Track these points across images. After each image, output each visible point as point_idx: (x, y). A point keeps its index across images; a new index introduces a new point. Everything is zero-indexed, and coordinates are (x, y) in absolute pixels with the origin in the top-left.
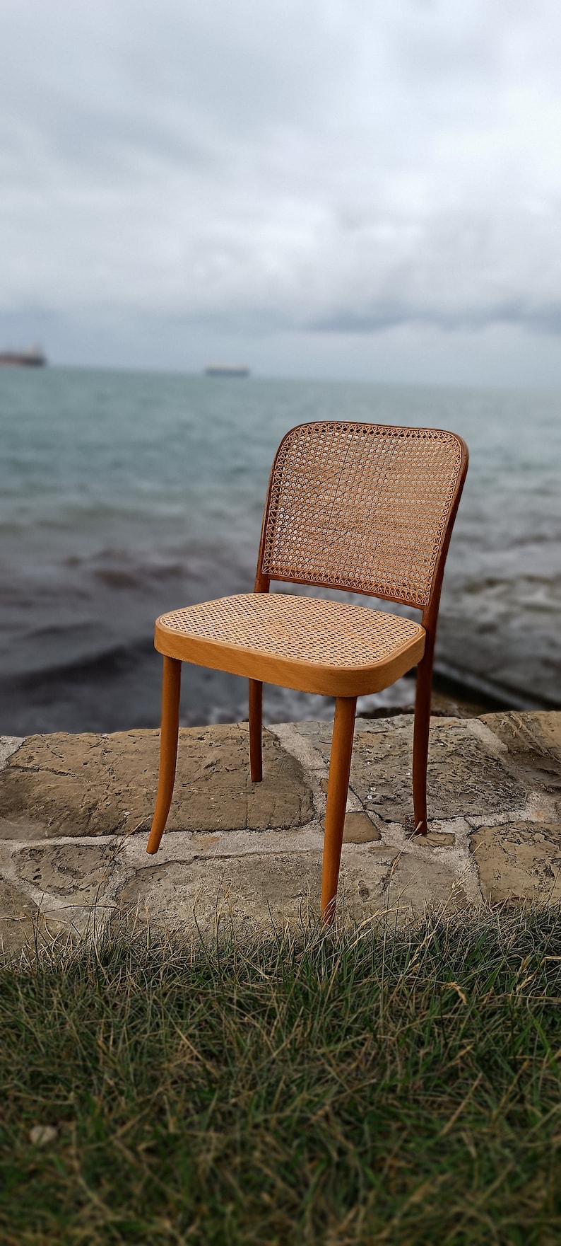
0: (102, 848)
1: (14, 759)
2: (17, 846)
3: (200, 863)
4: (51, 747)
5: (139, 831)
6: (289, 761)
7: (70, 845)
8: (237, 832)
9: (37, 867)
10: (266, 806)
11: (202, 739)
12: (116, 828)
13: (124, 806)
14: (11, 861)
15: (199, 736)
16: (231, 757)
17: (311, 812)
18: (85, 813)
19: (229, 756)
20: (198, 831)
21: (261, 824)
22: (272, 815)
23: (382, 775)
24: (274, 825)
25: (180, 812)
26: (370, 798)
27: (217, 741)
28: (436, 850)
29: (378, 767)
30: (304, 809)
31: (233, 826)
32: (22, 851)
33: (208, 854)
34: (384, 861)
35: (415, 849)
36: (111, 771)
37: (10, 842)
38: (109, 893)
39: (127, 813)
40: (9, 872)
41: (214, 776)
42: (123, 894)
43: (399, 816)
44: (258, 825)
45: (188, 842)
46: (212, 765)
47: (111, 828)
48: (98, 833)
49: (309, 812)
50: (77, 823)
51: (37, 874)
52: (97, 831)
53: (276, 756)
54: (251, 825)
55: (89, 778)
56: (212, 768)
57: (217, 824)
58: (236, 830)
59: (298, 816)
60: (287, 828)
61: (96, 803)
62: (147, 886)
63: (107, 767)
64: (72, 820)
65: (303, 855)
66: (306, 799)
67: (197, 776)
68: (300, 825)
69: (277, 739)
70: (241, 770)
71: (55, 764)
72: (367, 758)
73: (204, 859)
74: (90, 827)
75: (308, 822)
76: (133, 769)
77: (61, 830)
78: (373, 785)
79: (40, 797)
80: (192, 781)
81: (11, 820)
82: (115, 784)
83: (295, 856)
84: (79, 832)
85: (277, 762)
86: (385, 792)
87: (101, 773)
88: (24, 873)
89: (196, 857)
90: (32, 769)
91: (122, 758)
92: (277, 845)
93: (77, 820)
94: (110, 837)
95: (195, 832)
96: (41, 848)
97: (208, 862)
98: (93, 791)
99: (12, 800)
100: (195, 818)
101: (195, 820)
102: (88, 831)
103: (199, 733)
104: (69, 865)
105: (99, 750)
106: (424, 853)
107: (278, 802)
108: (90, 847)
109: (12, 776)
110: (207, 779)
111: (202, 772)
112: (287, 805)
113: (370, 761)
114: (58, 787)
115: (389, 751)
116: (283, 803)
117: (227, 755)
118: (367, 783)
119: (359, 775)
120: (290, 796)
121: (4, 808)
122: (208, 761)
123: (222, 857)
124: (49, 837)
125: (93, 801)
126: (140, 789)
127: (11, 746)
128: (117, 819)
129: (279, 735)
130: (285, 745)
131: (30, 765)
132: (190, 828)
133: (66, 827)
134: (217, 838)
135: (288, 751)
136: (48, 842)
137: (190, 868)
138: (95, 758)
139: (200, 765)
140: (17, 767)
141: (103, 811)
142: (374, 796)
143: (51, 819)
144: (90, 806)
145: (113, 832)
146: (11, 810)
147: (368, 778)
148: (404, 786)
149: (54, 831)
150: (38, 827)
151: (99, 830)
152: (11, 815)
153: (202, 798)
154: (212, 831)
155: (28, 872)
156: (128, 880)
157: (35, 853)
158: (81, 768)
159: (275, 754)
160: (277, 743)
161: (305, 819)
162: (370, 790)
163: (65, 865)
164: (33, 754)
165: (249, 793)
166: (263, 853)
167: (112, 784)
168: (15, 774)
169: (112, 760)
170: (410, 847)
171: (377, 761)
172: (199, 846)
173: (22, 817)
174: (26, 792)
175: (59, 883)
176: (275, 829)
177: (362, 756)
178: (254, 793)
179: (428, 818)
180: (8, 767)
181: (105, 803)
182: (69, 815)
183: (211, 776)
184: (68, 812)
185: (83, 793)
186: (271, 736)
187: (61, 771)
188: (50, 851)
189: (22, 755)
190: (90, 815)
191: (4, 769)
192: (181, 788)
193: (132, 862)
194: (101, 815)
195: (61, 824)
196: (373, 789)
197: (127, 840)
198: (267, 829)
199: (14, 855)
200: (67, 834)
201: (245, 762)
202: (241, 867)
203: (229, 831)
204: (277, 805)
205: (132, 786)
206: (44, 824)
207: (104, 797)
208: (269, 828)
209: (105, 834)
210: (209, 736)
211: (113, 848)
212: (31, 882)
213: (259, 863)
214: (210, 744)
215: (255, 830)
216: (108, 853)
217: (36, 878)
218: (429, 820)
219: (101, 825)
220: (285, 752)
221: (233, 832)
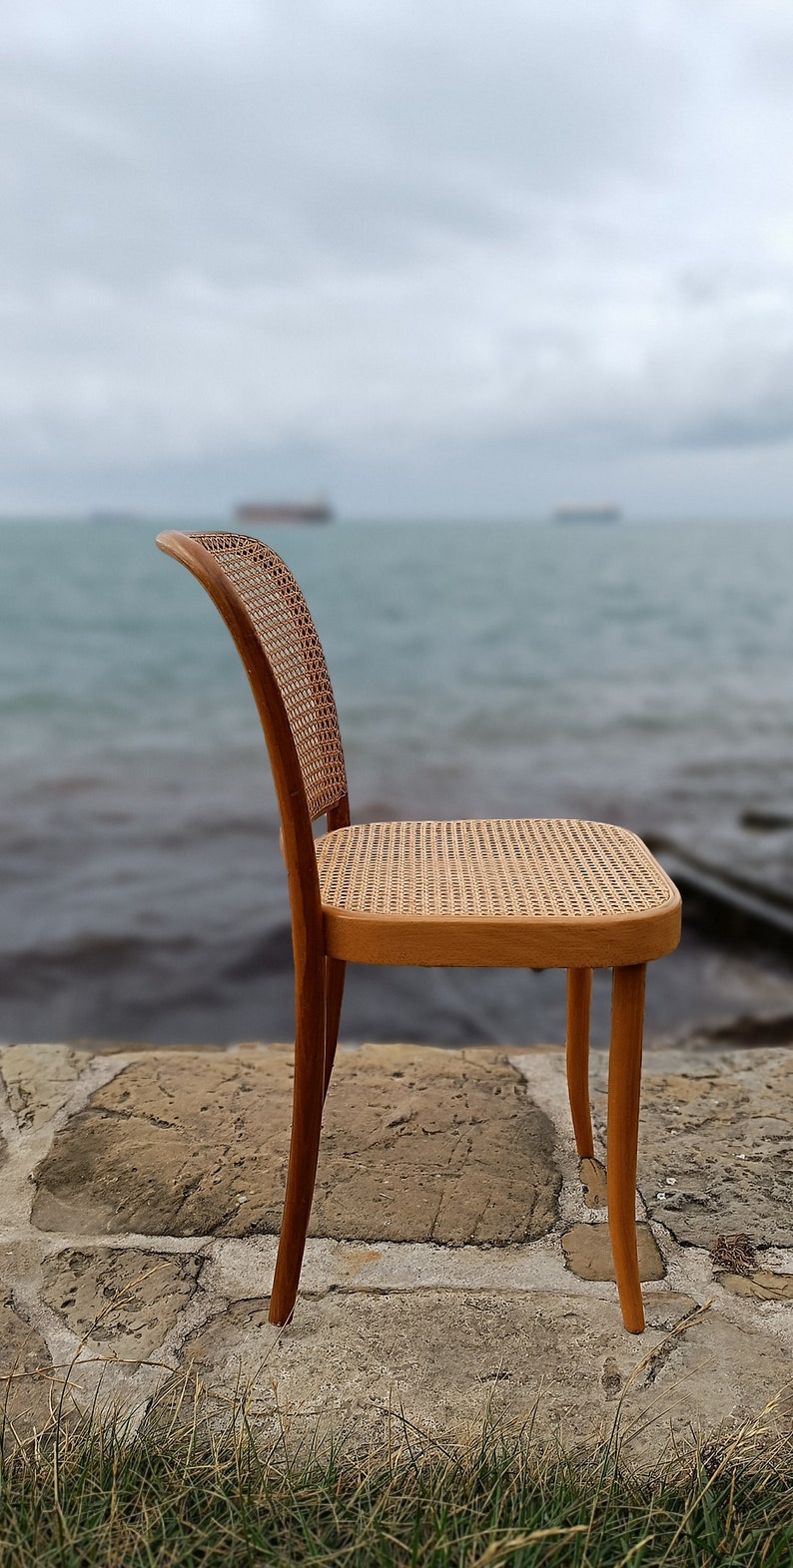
0: (184, 1258)
1: (101, 1096)
2: (59, 1243)
3: (337, 1299)
4: (163, 1078)
5: (252, 1230)
6: (536, 1121)
7: (136, 1249)
8: (414, 1246)
9: (72, 1286)
10: (474, 1202)
11: (398, 1075)
12: (219, 1224)
13: (239, 1185)
14: (39, 1270)
15: (396, 1070)
16: (438, 1110)
17: (550, 1218)
18: (177, 1192)
19: (435, 1106)
20: (349, 1240)
21: (457, 1234)
22: (481, 1219)
23: (692, 1155)
24: (480, 1238)
25: (327, 1202)
26: (662, 1197)
27: (422, 1080)
28: (766, 1305)
30: (539, 1210)
31: (409, 1235)
32: (61, 1255)
33: (355, 1283)
34: (662, 1321)
35: (726, 1301)
36: (239, 1122)
37: (49, 1236)
38: (172, 1342)
39: (243, 1199)
40: (27, 1292)
41: (401, 1142)
42: (195, 1345)
43: (707, 1236)
44: (451, 1235)
45: (328, 1258)
46: (402, 1121)
47: (212, 1222)
48: (187, 1232)
49: (546, 1218)
50: (161, 1211)
51: (69, 1297)
52: (187, 1227)
53: (514, 1112)
54: (440, 1234)
55: (203, 1133)
56: (399, 1127)
57: (382, 1229)
58: (411, 1241)
59: (525, 1223)
60: (503, 1244)
61: (201, 1176)
62: (234, 1334)
63: (235, 1116)
64: (155, 1205)
65: (516, 1297)
66: (547, 1192)
67: (371, 1140)
68: (526, 1239)
69: (523, 1081)
70: (449, 1133)
71: (159, 1107)
72: (671, 1122)
73: (346, 1292)
74: (178, 1219)
75: (541, 1235)
76: (275, 1121)
77: (133, 1220)
78: (673, 1173)
79: (117, 1161)
80: (363, 1147)
81: (64, 1197)
82: (239, 1146)
83: (501, 1299)
84: (158, 1229)
85: (513, 1122)
86: (693, 1187)
87: (225, 1126)
88: (49, 1295)
89: (333, 1288)
90: (124, 1115)
91: (263, 1102)
92: (476, 1275)
93: (163, 1204)
94: (203, 1240)
95: (343, 1241)
96: (90, 1251)
97: (349, 1299)
98: (201, 1156)
99: (74, 1164)
100: (349, 1214)
101: (348, 1218)
102: (173, 1226)
103: (397, 1065)
104: (124, 1285)
105: (235, 1085)
106: (743, 1311)
107: (496, 1196)
108: (164, 1255)
109: (88, 1124)
110: (387, 1147)
111: (384, 1132)
112: (512, 1202)
113: (677, 1129)
114: (150, 1146)
116: (504, 1198)
117: (433, 1105)
118: (662, 1169)
119: (652, 1153)
120: (520, 1185)
121: (57, 1178)
122: (396, 1115)
123: (375, 1291)
124: (111, 1233)
125: (195, 1174)
126: (275, 1157)
127: (104, 1075)
128: (224, 1209)
129: (528, 1075)
130: (535, 1094)
131: (120, 1107)
132: (336, 1233)
133: (141, 1217)
134: (375, 1255)
135: (539, 1102)
136: (107, 1241)
137: (316, 1308)
139: (381, 1121)
140: (101, 1108)
141: (206, 1193)
142: (669, 1195)
143: (123, 1201)
144: (188, 1182)
145: (211, 1231)
146: (67, 1181)
147: (666, 1160)
148: (730, 1181)
149: (123, 1222)
150: (100, 1213)
151: (192, 1224)
152: (66, 1190)
153: (371, 1179)
154: (370, 1241)
155: (56, 1295)
156: (210, 1319)
157: (78, 1259)
158: (196, 1115)
159: (514, 1107)
160: (522, 1088)
161: (538, 1229)
162: (664, 1183)
163: (117, 1283)
164: (131, 1089)
165: (450, 1176)
166: (446, 1288)
167: (235, 1146)
168: (96, 1119)
169: (246, 1104)
170: (718, 1297)
171: (689, 1130)
172: (344, 1266)
173: (81, 1195)
174: (100, 1151)
175: (98, 1317)
176: (480, 1245)
177: (664, 1118)
178: (458, 1176)
179: (760, 1242)
180: (87, 1108)
181: (214, 1179)
182: (153, 1195)
183: (395, 1141)
184: (152, 1191)
185: (185, 1159)
186: (514, 1076)
187: (163, 1119)
188: (103, 1257)
189: (116, 1089)
190: (185, 1198)
191: (81, 1111)
192: (340, 1160)
193: (227, 1290)
194: (200, 1199)
195: (136, 1210)
196: (672, 1181)
197: (231, 1246)
198: (466, 1244)
199: (46, 1260)
200: (139, 1230)
201: (458, 1119)
202: (403, 1312)
203: (400, 1242)
204: (493, 1200)
205: (264, 1152)
206: (109, 1209)
207: (217, 1167)
208: (471, 1242)
209: (197, 1234)
210: (411, 1070)
211: (201, 1260)
212: (56, 1312)
213: (436, 1307)
214: (412, 1084)
215: (445, 1244)
216: (192, 1268)
217: (65, 1304)
218: (762, 1248)
219: (197, 1217)
220: (532, 1103)
221: (407, 1246)
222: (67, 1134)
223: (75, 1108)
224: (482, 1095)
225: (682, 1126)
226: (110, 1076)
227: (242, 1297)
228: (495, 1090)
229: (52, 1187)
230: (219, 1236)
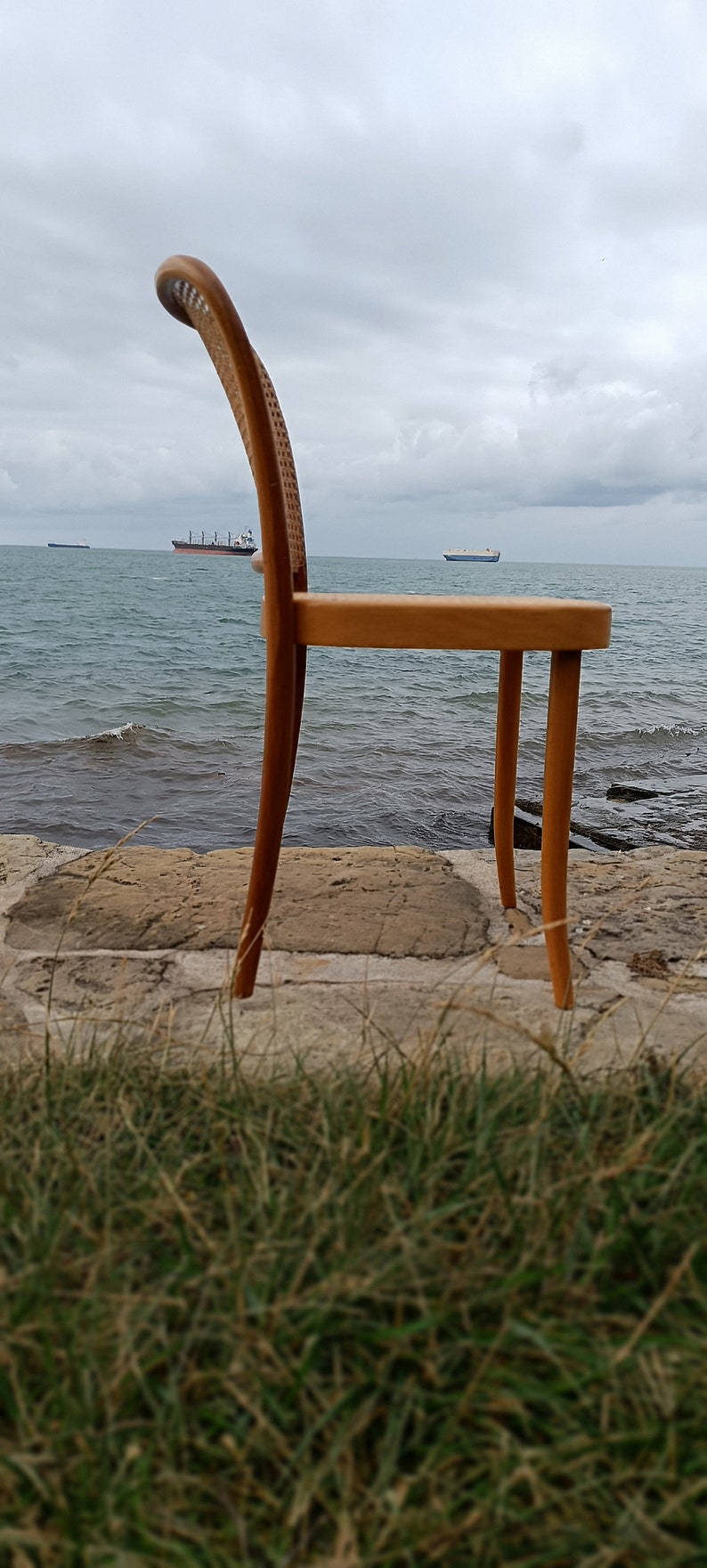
0: (149, 962)
1: (68, 867)
2: (33, 954)
3: (292, 987)
4: (125, 858)
5: (212, 946)
6: (462, 887)
7: (105, 957)
8: (359, 956)
9: (47, 978)
10: (412, 930)
11: (337, 859)
12: (182, 942)
13: (199, 918)
14: (13, 969)
15: (335, 857)
16: (375, 878)
17: (481, 942)
18: (141, 923)
19: (371, 876)
20: (300, 952)
21: (399, 949)
22: (419, 940)
23: (604, 907)
24: (419, 952)
26: (580, 931)
27: (359, 861)
28: (679, 997)
29: (600, 900)
30: (470, 938)
31: (354, 948)
32: (34, 961)
33: (309, 978)
34: (589, 1001)
35: (645, 993)
36: (196, 883)
37: (22, 950)
39: (201, 927)
41: (342, 895)
43: (623, 954)
44: (392, 950)
45: (282, 963)
46: (343, 881)
47: (174, 941)
48: (151, 947)
49: (478, 941)
50: (127, 935)
51: (43, 985)
52: (151, 944)
53: (443, 881)
54: (383, 948)
55: (163, 888)
56: (341, 886)
57: (330, 944)
58: (357, 953)
59: (460, 943)
60: (439, 957)
61: (163, 913)
62: (197, 1009)
63: (192, 880)
64: (120, 931)
66: (476, 927)
67: (316, 892)
68: (461, 954)
69: (449, 864)
70: (385, 891)
71: (121, 873)
72: (583, 888)
73: (300, 983)
74: (144, 939)
75: (473, 952)
76: (226, 882)
77: (100, 941)
78: (588, 917)
79: (85, 904)
80: (309, 896)
81: (36, 927)
82: (196, 896)
83: (442, 988)
84: (123, 945)
85: (443, 886)
86: (605, 925)
87: (182, 885)
88: (25, 984)
89: (287, 982)
90: (90, 878)
91: (219, 872)
92: (417, 975)
93: (128, 930)
94: (167, 952)
95: (295, 953)
96: (61, 959)
97: (303, 987)
98: (162, 901)
99: (45, 906)
100: (300, 936)
101: (299, 937)
102: (137, 944)
103: (334, 853)
104: (94, 977)
105: (190, 863)
107: (431, 927)
108: (133, 961)
109: (56, 883)
110: (330, 897)
111: (327, 888)
112: (445, 930)
113: (588, 892)
114: (115, 895)
115: (620, 882)
116: (439, 928)
117: (369, 874)
118: (579, 915)
120: (452, 921)
121: (30, 914)
122: (339, 877)
123: (326, 982)
124: (80, 949)
125: (157, 912)
126: (230, 901)
127: (71, 855)
128: (185, 933)
129: (453, 861)
130: (457, 871)
131: (86, 874)
132: (288, 947)
133: (109, 939)
134: (326, 962)
135: (465, 877)
136: (77, 953)
137: (273, 993)
138: (179, 871)
139: (325, 882)
140: (69, 874)
141: (166, 923)
142: (587, 930)
143: (90, 928)
144: (153, 916)
145: (173, 946)
146: (39, 916)
147: (581, 909)
148: (638, 921)
149: (90, 942)
150: (70, 936)
151: (154, 942)
152: (38, 922)
153: (319, 914)
154: (319, 952)
155: (32, 983)
156: (175, 1000)
157: (51, 964)
158: (156, 878)
159: (443, 878)
160: (448, 868)
161: (471, 948)
162: (581, 923)
163: (88, 976)
164: (96, 864)
165: (389, 914)
166: (392, 981)
167: (193, 896)
168: (64, 880)
169: (200, 872)
170: (637, 990)
171: (598, 892)
172: (297, 969)
173: (52, 925)
174: (69, 898)
175: (71, 997)
176: (419, 957)
177: (576, 886)
178: (397, 915)
179: (671, 956)
180: (55, 874)
181: (174, 915)
182: (118, 924)
183: (338, 894)
184: (118, 922)
185: (147, 903)
186: (441, 861)
187: (126, 880)
188: (74, 962)
189: (83, 862)
190: (148, 927)
191: (50, 876)
192: (290, 904)
193: (188, 982)
194: (164, 927)
195: (102, 934)
196: (588, 922)
197: (191, 955)
198: (406, 956)
199: (21, 963)
200: (107, 946)
201: (393, 883)
202: (352, 994)
203: (346, 954)
204: (429, 928)
205: (219, 899)
206: (79, 934)
207: (176, 908)
208: (411, 955)
209: (160, 948)
210: (349, 856)
211: (166, 964)
212: (31, 994)
213: (384, 991)
214: (349, 865)
215: (388, 956)
216: (157, 967)
217: (41, 990)
218: (674, 960)
219: (160, 937)
220: (458, 877)
221: (353, 957)
222: (38, 888)
223: (43, 873)
224: (415, 871)
225: (593, 890)
226: (76, 856)
227: (204, 988)
228: (424, 869)
229: (24, 919)
230: (181, 949)
